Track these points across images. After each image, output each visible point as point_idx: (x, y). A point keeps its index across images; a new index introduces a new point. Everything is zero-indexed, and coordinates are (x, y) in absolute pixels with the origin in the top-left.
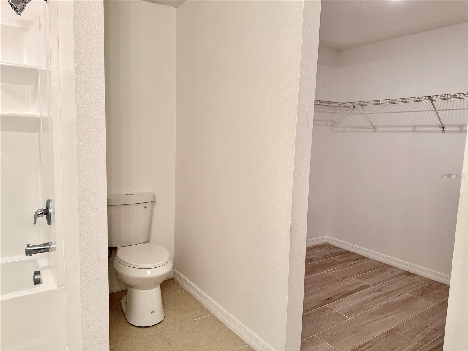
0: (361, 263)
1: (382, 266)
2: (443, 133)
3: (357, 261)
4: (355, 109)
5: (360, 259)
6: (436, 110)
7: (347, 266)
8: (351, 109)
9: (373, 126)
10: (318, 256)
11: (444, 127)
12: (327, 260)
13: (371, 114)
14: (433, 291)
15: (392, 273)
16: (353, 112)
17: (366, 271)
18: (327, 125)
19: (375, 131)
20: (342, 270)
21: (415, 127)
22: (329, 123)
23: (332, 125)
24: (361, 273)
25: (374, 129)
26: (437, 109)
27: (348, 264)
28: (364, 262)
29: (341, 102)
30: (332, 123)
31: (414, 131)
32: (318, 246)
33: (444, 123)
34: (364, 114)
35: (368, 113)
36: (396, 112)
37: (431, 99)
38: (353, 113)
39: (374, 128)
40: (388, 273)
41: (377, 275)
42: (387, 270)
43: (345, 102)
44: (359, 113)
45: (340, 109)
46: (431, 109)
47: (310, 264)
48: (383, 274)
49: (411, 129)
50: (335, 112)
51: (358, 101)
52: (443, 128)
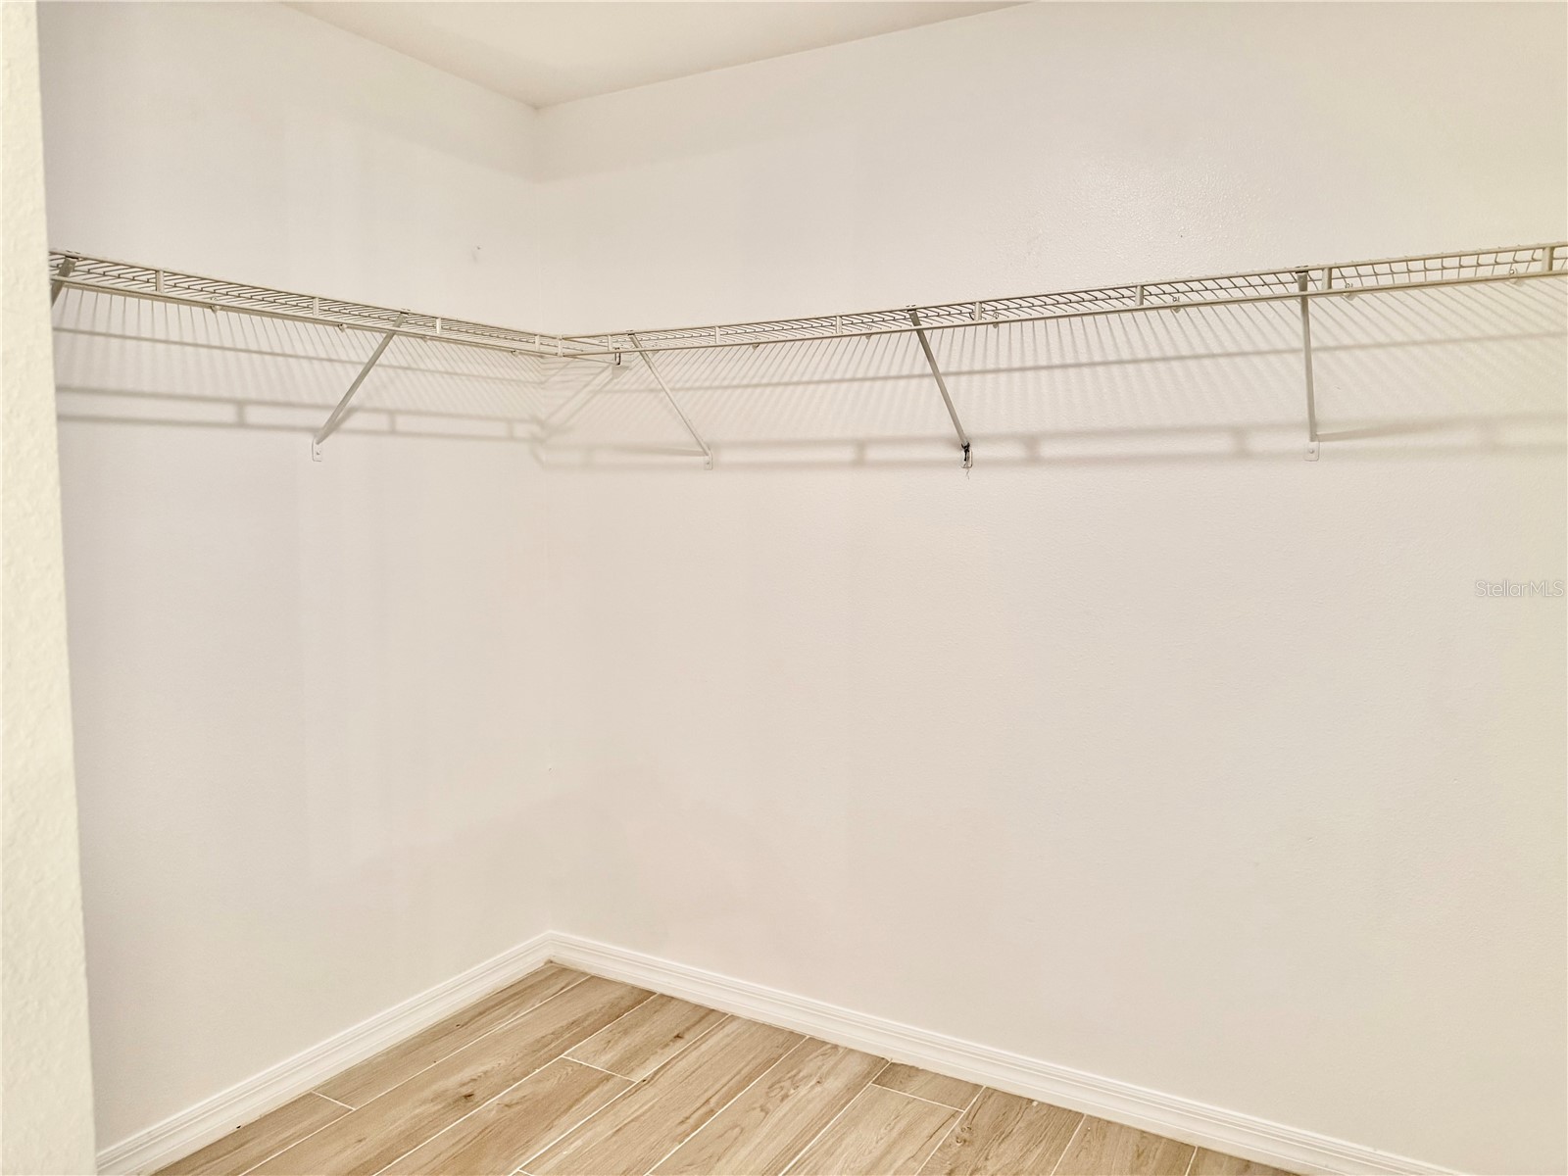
0: (695, 1054)
1: (781, 1051)
2: (968, 467)
3: (680, 1046)
4: (627, 368)
5: (688, 1029)
6: (936, 373)
7: (631, 1093)
8: (610, 368)
9: (700, 444)
10: (503, 1062)
11: (968, 446)
12: (538, 1081)
13: (688, 389)
14: (986, 1159)
15: (818, 1089)
16: (615, 381)
17: (713, 1101)
18: (511, 438)
19: (709, 466)
20: (604, 1128)
21: (861, 445)
22: (521, 431)
23: (535, 440)
24: (691, 1121)
25: (707, 455)
26: (941, 369)
27: (637, 1078)
28: (704, 1048)
29: (552, 334)
30: (536, 429)
31: (859, 463)
32: (511, 992)
33: (970, 429)
34: (660, 390)
35: (678, 386)
36: (787, 384)
37: (916, 322)
38: (617, 387)
39: (705, 450)
40: (803, 1091)
41: (763, 1114)
42: (801, 1074)
43: (570, 334)
44: (642, 387)
45: (564, 368)
46: (917, 371)
47: (454, 1132)
48: (786, 1106)
49: (847, 454)
50: (543, 379)
51: (624, 331)
52: (966, 449)
